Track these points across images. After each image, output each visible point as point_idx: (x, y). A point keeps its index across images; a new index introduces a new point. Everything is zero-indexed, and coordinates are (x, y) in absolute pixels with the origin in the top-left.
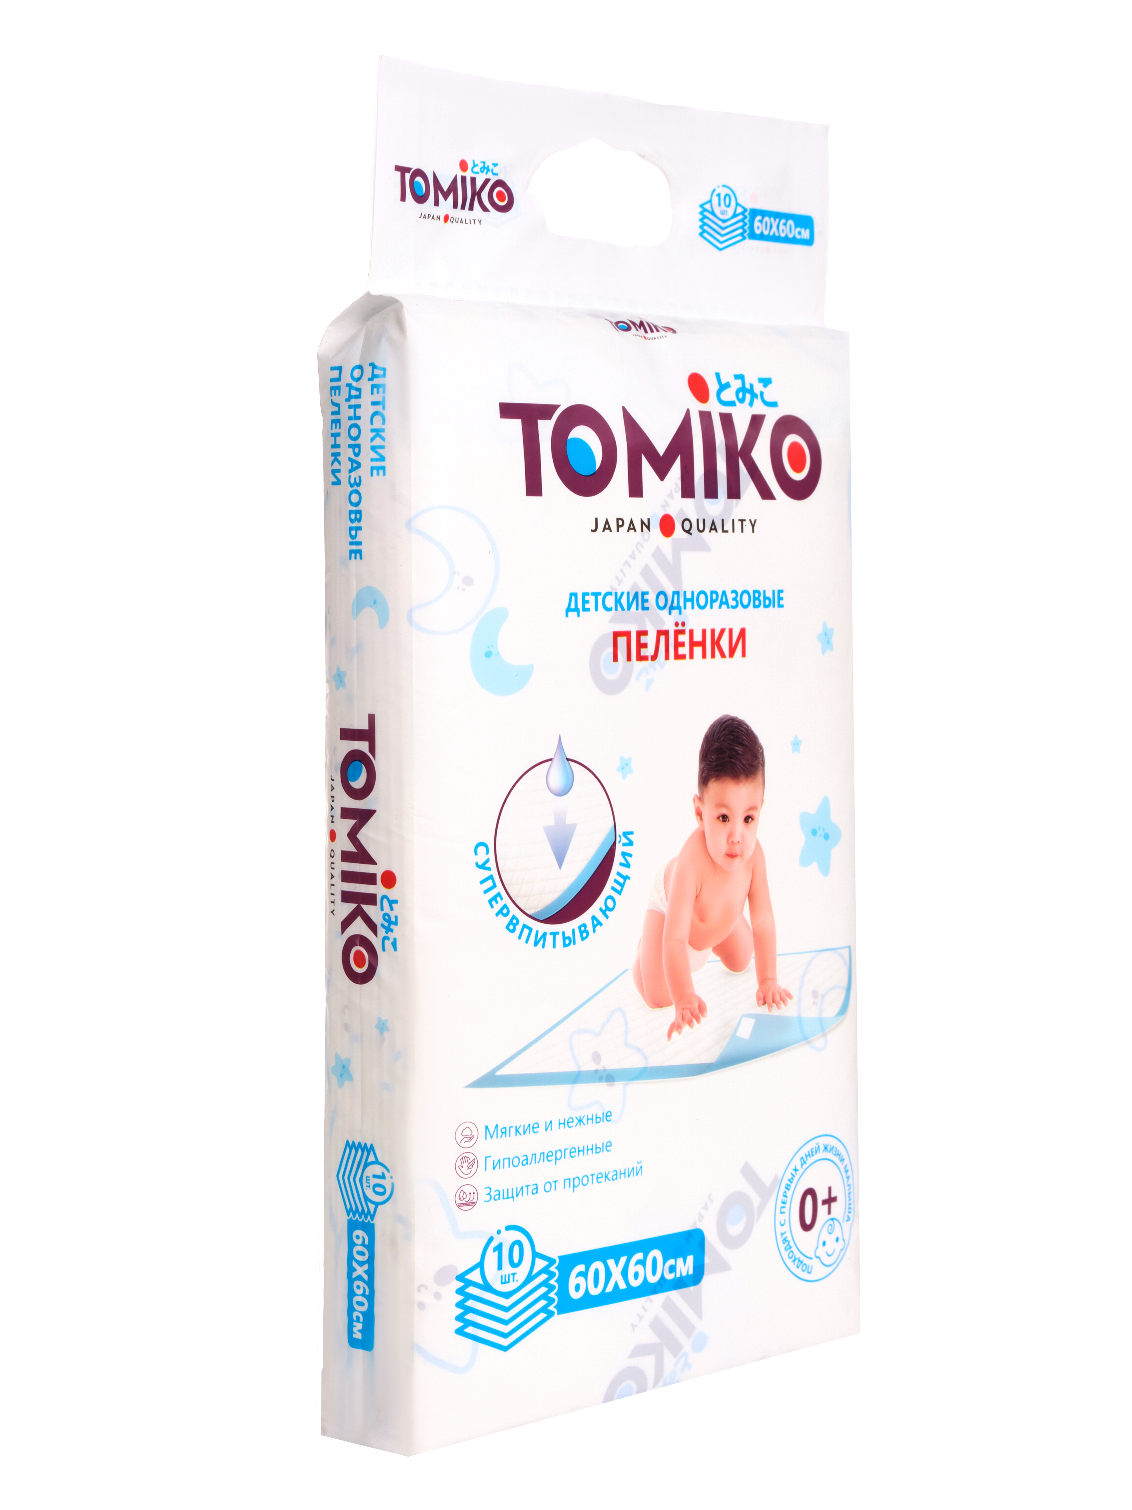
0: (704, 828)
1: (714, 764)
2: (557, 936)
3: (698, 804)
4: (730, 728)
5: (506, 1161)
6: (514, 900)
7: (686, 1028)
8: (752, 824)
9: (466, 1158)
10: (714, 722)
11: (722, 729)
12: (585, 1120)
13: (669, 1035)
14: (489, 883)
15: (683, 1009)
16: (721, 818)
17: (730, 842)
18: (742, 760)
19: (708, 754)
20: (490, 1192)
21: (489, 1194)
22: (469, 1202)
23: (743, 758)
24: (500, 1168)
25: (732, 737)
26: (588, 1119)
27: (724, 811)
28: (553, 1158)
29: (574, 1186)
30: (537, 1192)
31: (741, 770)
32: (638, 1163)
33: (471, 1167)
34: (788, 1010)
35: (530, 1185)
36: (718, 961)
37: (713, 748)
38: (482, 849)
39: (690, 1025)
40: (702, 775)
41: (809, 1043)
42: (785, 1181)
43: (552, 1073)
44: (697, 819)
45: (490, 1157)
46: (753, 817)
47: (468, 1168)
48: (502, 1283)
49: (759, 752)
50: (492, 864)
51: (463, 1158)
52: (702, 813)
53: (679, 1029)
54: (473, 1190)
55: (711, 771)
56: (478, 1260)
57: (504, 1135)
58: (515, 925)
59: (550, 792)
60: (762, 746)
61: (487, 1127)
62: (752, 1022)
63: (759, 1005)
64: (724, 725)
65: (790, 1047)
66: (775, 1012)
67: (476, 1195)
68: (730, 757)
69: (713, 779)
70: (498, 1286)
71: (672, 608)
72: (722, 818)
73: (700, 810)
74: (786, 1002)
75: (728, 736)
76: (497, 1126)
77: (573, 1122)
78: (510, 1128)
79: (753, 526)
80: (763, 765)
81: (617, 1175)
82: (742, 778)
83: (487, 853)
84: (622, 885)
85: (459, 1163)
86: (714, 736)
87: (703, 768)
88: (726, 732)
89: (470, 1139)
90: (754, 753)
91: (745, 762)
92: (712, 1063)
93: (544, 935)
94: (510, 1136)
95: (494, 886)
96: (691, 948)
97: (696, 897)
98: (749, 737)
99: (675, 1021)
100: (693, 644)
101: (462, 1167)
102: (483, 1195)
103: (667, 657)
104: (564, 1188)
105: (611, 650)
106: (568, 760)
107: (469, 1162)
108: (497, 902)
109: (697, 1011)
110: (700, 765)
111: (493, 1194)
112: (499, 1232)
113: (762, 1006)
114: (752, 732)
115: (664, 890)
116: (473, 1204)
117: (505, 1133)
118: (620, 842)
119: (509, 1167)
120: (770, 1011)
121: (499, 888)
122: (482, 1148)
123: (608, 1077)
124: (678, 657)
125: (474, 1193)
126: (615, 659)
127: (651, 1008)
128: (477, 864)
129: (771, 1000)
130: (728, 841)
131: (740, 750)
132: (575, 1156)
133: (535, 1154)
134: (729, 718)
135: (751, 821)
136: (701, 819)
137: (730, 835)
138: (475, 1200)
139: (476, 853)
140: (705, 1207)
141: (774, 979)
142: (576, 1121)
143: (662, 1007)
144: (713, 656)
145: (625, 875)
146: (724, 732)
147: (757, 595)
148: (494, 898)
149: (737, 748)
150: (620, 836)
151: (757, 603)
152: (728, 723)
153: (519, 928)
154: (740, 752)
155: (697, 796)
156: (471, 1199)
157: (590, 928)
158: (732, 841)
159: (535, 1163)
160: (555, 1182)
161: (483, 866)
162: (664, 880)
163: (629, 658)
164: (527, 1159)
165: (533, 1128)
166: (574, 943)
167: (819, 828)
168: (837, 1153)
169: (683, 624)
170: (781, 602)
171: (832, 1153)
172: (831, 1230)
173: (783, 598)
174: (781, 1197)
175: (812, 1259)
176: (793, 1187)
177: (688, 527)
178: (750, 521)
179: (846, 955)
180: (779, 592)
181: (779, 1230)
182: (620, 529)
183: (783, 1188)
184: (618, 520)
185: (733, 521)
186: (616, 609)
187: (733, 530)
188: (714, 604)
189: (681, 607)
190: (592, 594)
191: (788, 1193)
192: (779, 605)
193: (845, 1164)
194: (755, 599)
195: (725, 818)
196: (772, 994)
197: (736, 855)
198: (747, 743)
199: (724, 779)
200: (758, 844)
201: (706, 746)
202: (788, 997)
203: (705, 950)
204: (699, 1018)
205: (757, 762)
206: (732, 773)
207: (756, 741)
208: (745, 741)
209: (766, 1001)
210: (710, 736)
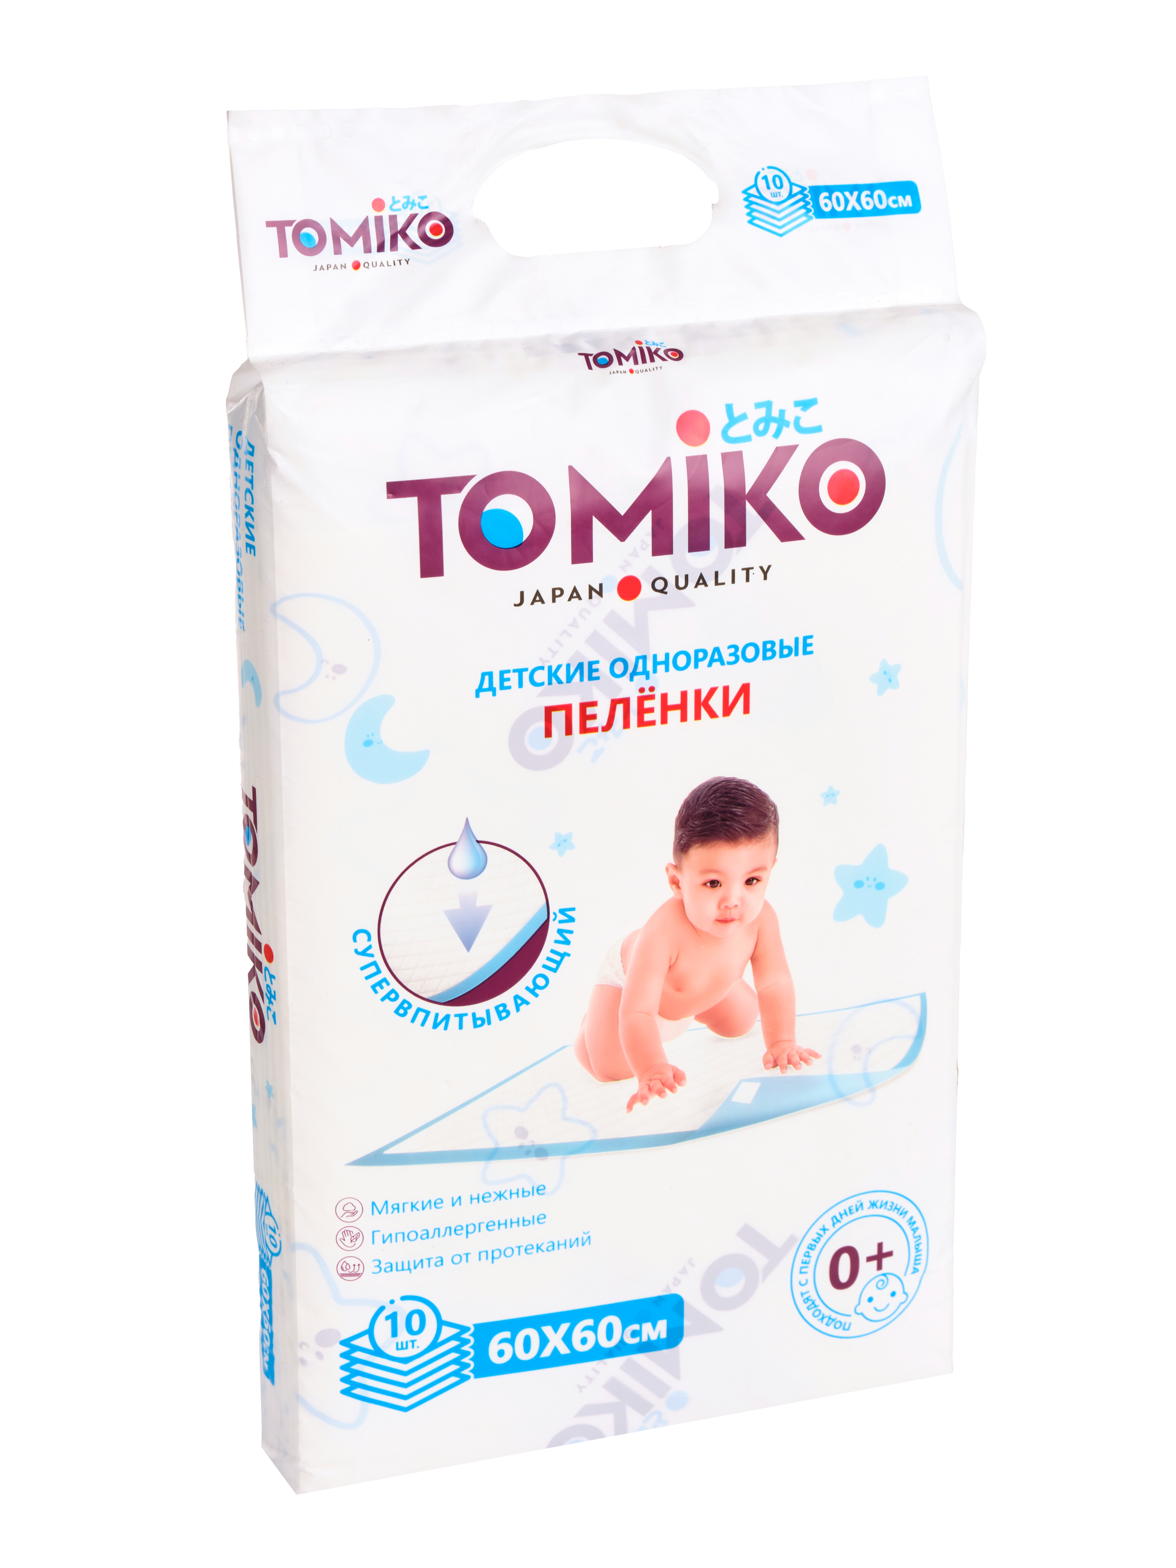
0: (682, 896)
2: (464, 1018)
3: (673, 872)
4: (724, 790)
5: (400, 1237)
6: (405, 984)
7: (655, 1099)
8: (757, 886)
9: (348, 1232)
10: (699, 786)
11: (711, 792)
12: (507, 1195)
13: (630, 1106)
14: (373, 969)
15: (650, 1080)
16: (708, 884)
17: (722, 907)
18: (742, 821)
19: (689, 820)
20: (380, 1264)
21: (378, 1266)
22: (353, 1273)
23: (744, 819)
24: (391, 1242)
25: (727, 799)
26: (511, 1194)
27: (713, 877)
28: (464, 1231)
29: (493, 1258)
30: (442, 1264)
31: (741, 832)
32: (584, 1233)
33: (355, 1240)
35: (432, 1258)
36: (705, 1028)
37: (697, 813)
38: (362, 937)
39: (660, 1095)
40: (679, 841)
41: (846, 1100)
42: (808, 1241)
43: (459, 1150)
44: (672, 888)
45: (379, 1231)
46: (759, 879)
47: (352, 1241)
48: (398, 1349)
49: (769, 811)
50: (375, 950)
51: (346, 1232)
52: (679, 881)
53: (644, 1100)
54: (358, 1262)
55: (694, 836)
56: (366, 1327)
57: (396, 1211)
58: (406, 1010)
59: (453, 876)
60: (774, 804)
61: (373, 1203)
62: (757, 1085)
63: (767, 1068)
64: (715, 788)
65: (818, 1106)
66: (793, 1073)
67: (361, 1267)
68: (723, 820)
69: (697, 845)
70: (391, 1351)
71: (634, 673)
72: (710, 884)
73: (677, 878)
74: (810, 1061)
75: (722, 799)
76: (386, 1202)
77: (490, 1196)
78: (404, 1204)
79: (765, 573)
80: (776, 823)
81: (553, 1246)
82: (743, 839)
83: (369, 939)
84: (559, 963)
85: (340, 1236)
86: (698, 800)
87: (681, 835)
88: (717, 794)
89: (354, 1214)
90: (763, 812)
91: (746, 823)
92: (695, 1131)
93: (447, 1018)
94: (404, 1211)
95: (379, 971)
96: (662, 1019)
97: (670, 967)
98: (754, 797)
99: (638, 1093)
100: (666, 708)
101: (344, 1240)
102: (370, 1267)
103: (626, 725)
104: (480, 1259)
105: (542, 724)
106: (478, 842)
107: (352, 1235)
108: (382, 988)
109: (672, 1080)
110: (676, 832)
111: (383, 1266)
112: (392, 1302)
113: (772, 1069)
114: (759, 790)
115: (621, 964)
116: (359, 1275)
117: (398, 1208)
118: (554, 920)
119: (404, 1240)
120: (784, 1073)
121: (385, 973)
122: (366, 1223)
123: (541, 1152)
124: (641, 723)
125: (359, 1265)
126: (548, 733)
127: (602, 1081)
128: (356, 951)
129: (786, 1062)
130: (719, 907)
131: (739, 812)
132: (493, 1230)
133: (439, 1229)
134: (722, 779)
135: (756, 883)
136: (678, 887)
137: (723, 900)
138: (360, 1271)
139: (355, 940)
140: (684, 1271)
141: (791, 1041)
142: (494, 1196)
143: (619, 1080)
144: (698, 716)
145: (562, 952)
146: (713, 796)
147: (769, 646)
148: (379, 984)
149: (734, 809)
150: (555, 914)
151: (769, 654)
152: (720, 785)
153: (411, 1012)
154: (739, 813)
155: (672, 865)
156: (356, 1270)
157: (511, 1007)
158: (726, 906)
159: (439, 1236)
160: (467, 1255)
161: (364, 953)
162: (621, 954)
163: (569, 731)
164: (428, 1234)
165: (437, 1203)
166: (489, 1023)
167: (868, 879)
168: (894, 1207)
169: (652, 689)
170: (809, 649)
171: (885, 1208)
172: (882, 1285)
173: (811, 645)
174: (800, 1257)
175: (849, 1316)
176: (819, 1246)
177: (660, 586)
178: (761, 568)
179: (916, 1003)
180: (805, 638)
181: (798, 1290)
182: (557, 599)
183: (804, 1249)
184: (554, 590)
185: (733, 571)
186: (550, 683)
187: (733, 582)
188: (700, 663)
189: (649, 672)
190: (514, 671)
191: (812, 1253)
192: (805, 652)
193: (908, 1216)
194: (765, 650)
195: (715, 883)
196: (788, 1056)
197: (732, 920)
198: (750, 803)
199: (714, 843)
200: (767, 905)
201: (685, 812)
202: (813, 1056)
203: (683, 1020)
204: (675, 1087)
205: (766, 821)
206: (727, 836)
207: (765, 800)
208: (747, 801)
209: (778, 1063)
210: (691, 801)
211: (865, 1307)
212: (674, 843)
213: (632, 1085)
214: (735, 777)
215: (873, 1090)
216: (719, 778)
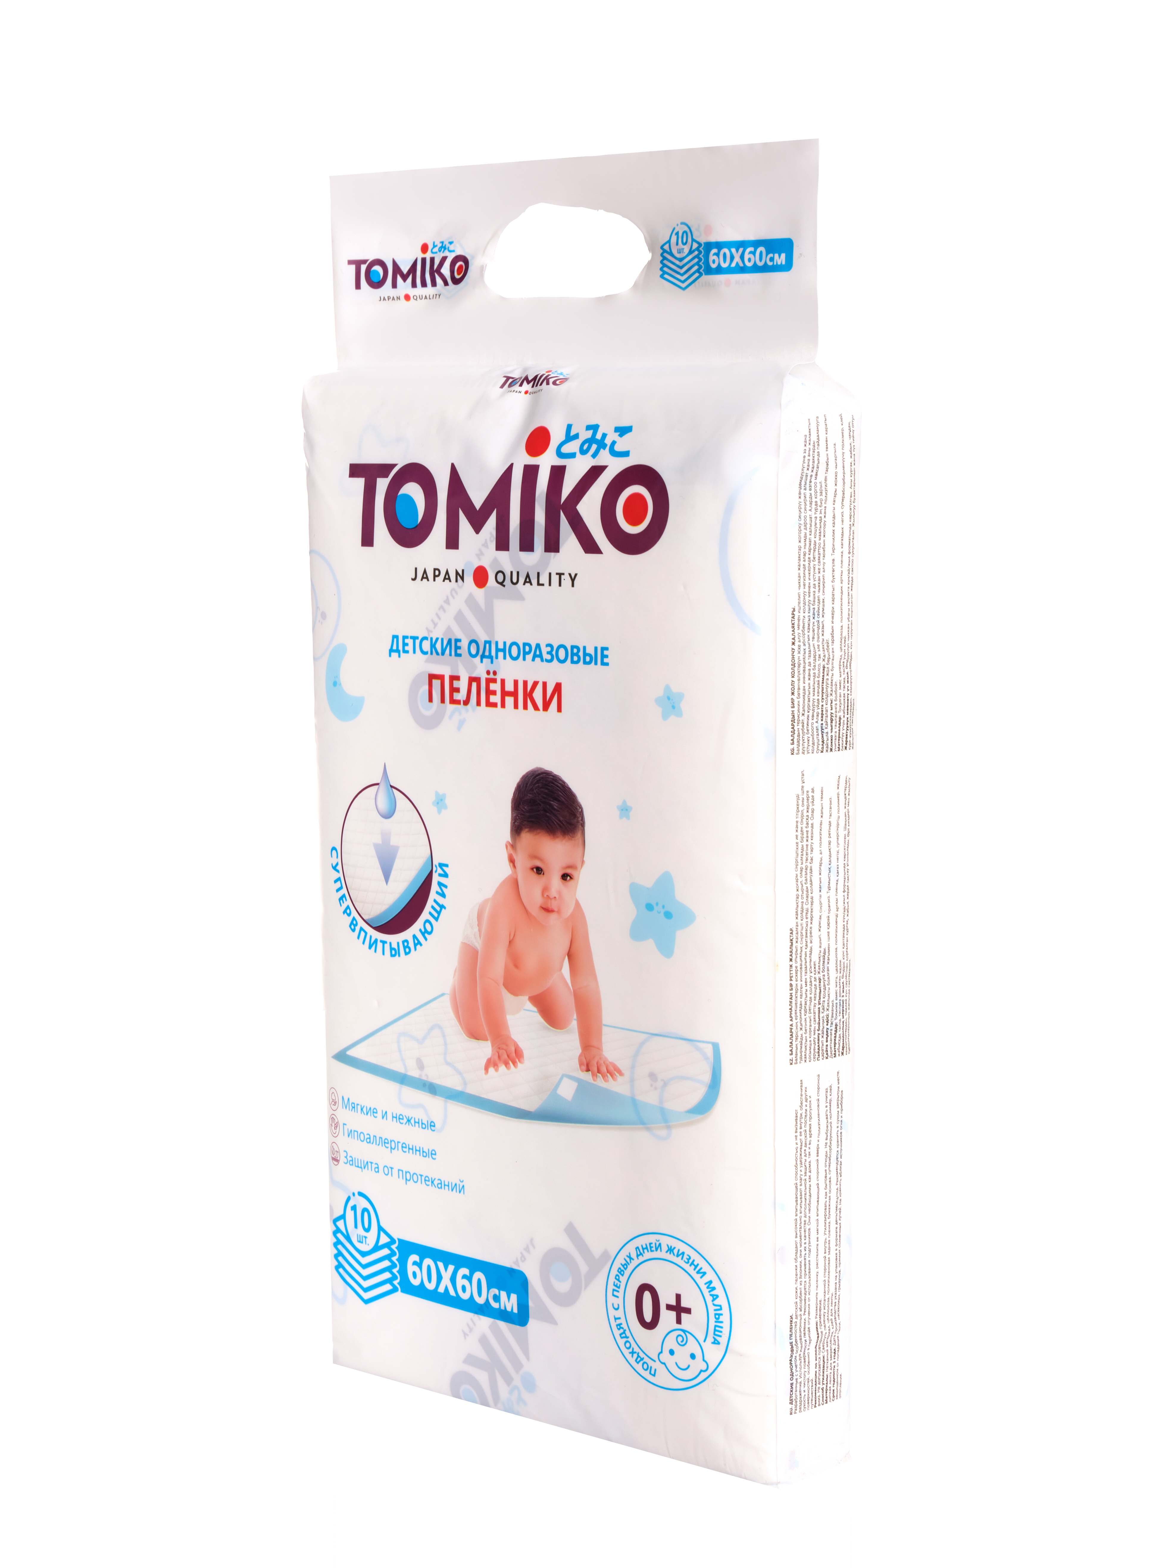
0: (517, 876)
1: (528, 814)
3: (512, 852)
4: (544, 782)
5: (356, 1135)
6: (355, 904)
7: (502, 1069)
8: (569, 883)
9: (333, 1119)
10: (527, 773)
11: (536, 781)
13: (486, 1070)
15: (499, 1048)
16: (535, 870)
17: (545, 896)
18: (558, 815)
19: (520, 803)
21: (346, 1157)
22: (336, 1158)
23: (559, 814)
24: (352, 1138)
25: (546, 791)
26: (413, 1124)
27: (538, 863)
28: (389, 1146)
29: (406, 1179)
30: (378, 1172)
31: (558, 826)
32: (459, 1182)
33: (336, 1128)
34: (618, 1086)
35: (373, 1163)
36: (535, 1012)
37: (526, 798)
39: (506, 1066)
40: (514, 823)
41: (648, 1129)
42: (617, 1263)
44: (510, 866)
45: (346, 1125)
46: (572, 876)
48: (358, 1241)
49: (577, 811)
52: (515, 861)
53: (496, 1067)
54: (338, 1149)
55: (525, 821)
56: (342, 1212)
59: (378, 813)
60: (581, 805)
61: (343, 1097)
62: (575, 1085)
63: (582, 1071)
64: (537, 777)
65: (622, 1126)
66: (600, 1082)
67: (339, 1154)
68: (545, 810)
69: (527, 830)
71: (483, 655)
72: (536, 870)
73: (513, 857)
74: (615, 1076)
75: (542, 789)
76: (349, 1099)
77: (401, 1121)
78: (357, 1105)
79: (573, 580)
80: (583, 825)
81: (441, 1184)
82: (559, 834)
84: (439, 913)
85: (330, 1121)
86: (526, 786)
87: (516, 816)
88: (540, 784)
89: (335, 1103)
90: (572, 811)
91: (561, 819)
92: (531, 1112)
94: (357, 1112)
96: (506, 992)
97: (510, 942)
98: (566, 794)
99: (491, 1057)
100: (504, 694)
101: (332, 1126)
102: (343, 1157)
103: (479, 702)
104: (399, 1177)
105: (427, 689)
106: (392, 787)
107: (335, 1123)
109: (515, 1055)
110: (512, 812)
111: (349, 1158)
112: (354, 1194)
113: (585, 1072)
114: (570, 789)
115: (478, 928)
116: (338, 1161)
117: (354, 1108)
119: (358, 1139)
120: (594, 1080)
122: (341, 1115)
123: (432, 1091)
124: (488, 703)
125: (338, 1152)
126: (430, 698)
127: (470, 1038)
129: (596, 1070)
130: (543, 895)
132: (406, 1152)
133: (376, 1137)
134: (542, 771)
135: (570, 880)
136: (514, 866)
137: (545, 889)
138: (339, 1158)
139: (330, 855)
140: (526, 1252)
141: (600, 1049)
142: (405, 1120)
143: (479, 1041)
144: (525, 707)
146: (537, 785)
147: (575, 651)
149: (552, 803)
150: (436, 866)
151: (575, 658)
152: (541, 776)
154: (556, 807)
155: (510, 843)
156: (337, 1156)
158: (547, 895)
159: (376, 1144)
160: (392, 1169)
162: (477, 917)
163: (444, 699)
164: (370, 1138)
165: (373, 1112)
167: (657, 904)
168: (691, 1261)
169: (495, 673)
170: (606, 660)
171: (682, 1259)
172: (682, 1342)
173: (607, 656)
174: (612, 1279)
175: (655, 1361)
176: (627, 1273)
177: (502, 579)
178: (570, 575)
179: (709, 1050)
180: (603, 649)
181: (612, 1312)
182: (436, 578)
183: (614, 1272)
184: (435, 570)
185: (550, 574)
186: (432, 653)
187: (550, 585)
188: (527, 656)
189: (492, 657)
190: (412, 637)
191: (621, 1278)
192: (603, 664)
193: (706, 1279)
194: (573, 654)
195: (539, 870)
196: (597, 1063)
197: (552, 911)
198: (563, 799)
199: (538, 831)
200: (578, 904)
201: (518, 795)
202: (617, 1073)
203: (520, 997)
204: (516, 1062)
205: (576, 821)
206: (547, 827)
207: (573, 799)
208: (561, 797)
209: (590, 1069)
210: (522, 786)
211: (666, 1356)
212: (511, 823)
213: (485, 1049)
214: (553, 771)
215: (669, 1127)
216: (541, 769)
